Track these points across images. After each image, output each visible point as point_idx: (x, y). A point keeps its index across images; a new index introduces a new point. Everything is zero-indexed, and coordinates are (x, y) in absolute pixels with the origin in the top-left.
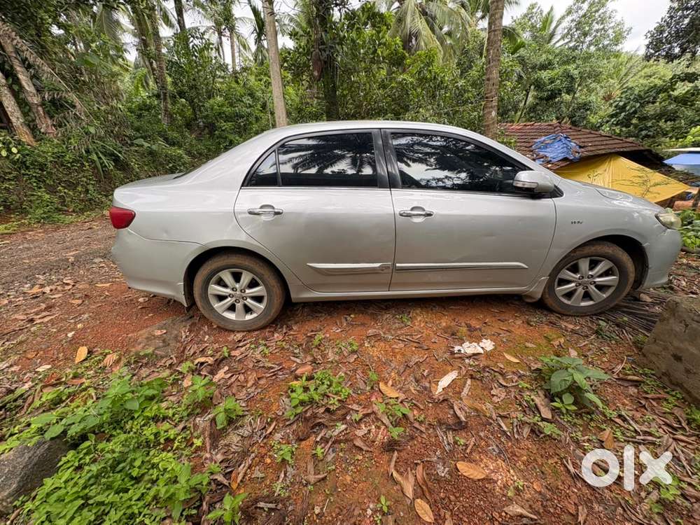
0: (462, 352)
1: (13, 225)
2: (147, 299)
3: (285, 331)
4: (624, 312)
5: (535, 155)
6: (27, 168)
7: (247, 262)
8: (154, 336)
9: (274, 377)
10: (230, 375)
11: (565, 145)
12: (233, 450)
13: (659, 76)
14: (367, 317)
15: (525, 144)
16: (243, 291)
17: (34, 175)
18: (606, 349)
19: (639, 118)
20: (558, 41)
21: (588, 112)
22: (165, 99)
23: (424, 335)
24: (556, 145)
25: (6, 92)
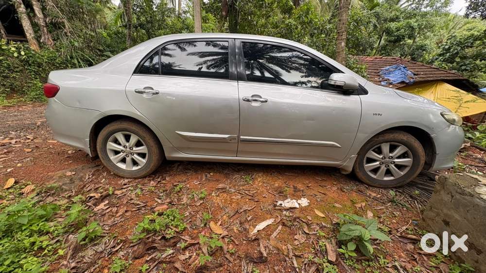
0: (283, 206)
1: (14, 101)
2: (74, 152)
3: (159, 180)
4: (418, 187)
5: (381, 79)
6: (30, 65)
7: (134, 127)
8: (65, 175)
9: (138, 211)
10: (108, 207)
11: (403, 73)
12: (85, 261)
13: (477, 30)
14: (222, 175)
15: (375, 71)
16: (131, 148)
17: (34, 70)
18: (397, 213)
19: (461, 58)
20: (404, 3)
21: (424, 52)
22: (130, 28)
23: (259, 192)
24: (397, 72)
25: (25, 17)
